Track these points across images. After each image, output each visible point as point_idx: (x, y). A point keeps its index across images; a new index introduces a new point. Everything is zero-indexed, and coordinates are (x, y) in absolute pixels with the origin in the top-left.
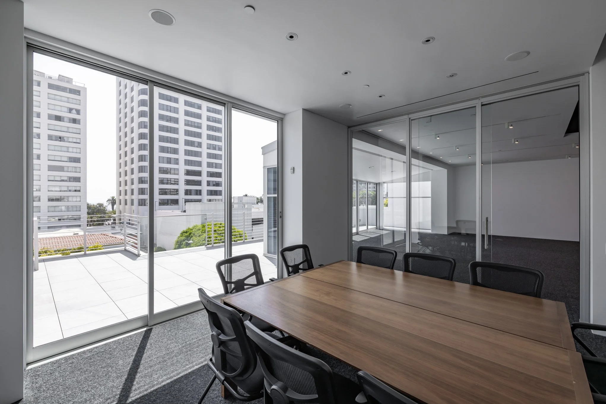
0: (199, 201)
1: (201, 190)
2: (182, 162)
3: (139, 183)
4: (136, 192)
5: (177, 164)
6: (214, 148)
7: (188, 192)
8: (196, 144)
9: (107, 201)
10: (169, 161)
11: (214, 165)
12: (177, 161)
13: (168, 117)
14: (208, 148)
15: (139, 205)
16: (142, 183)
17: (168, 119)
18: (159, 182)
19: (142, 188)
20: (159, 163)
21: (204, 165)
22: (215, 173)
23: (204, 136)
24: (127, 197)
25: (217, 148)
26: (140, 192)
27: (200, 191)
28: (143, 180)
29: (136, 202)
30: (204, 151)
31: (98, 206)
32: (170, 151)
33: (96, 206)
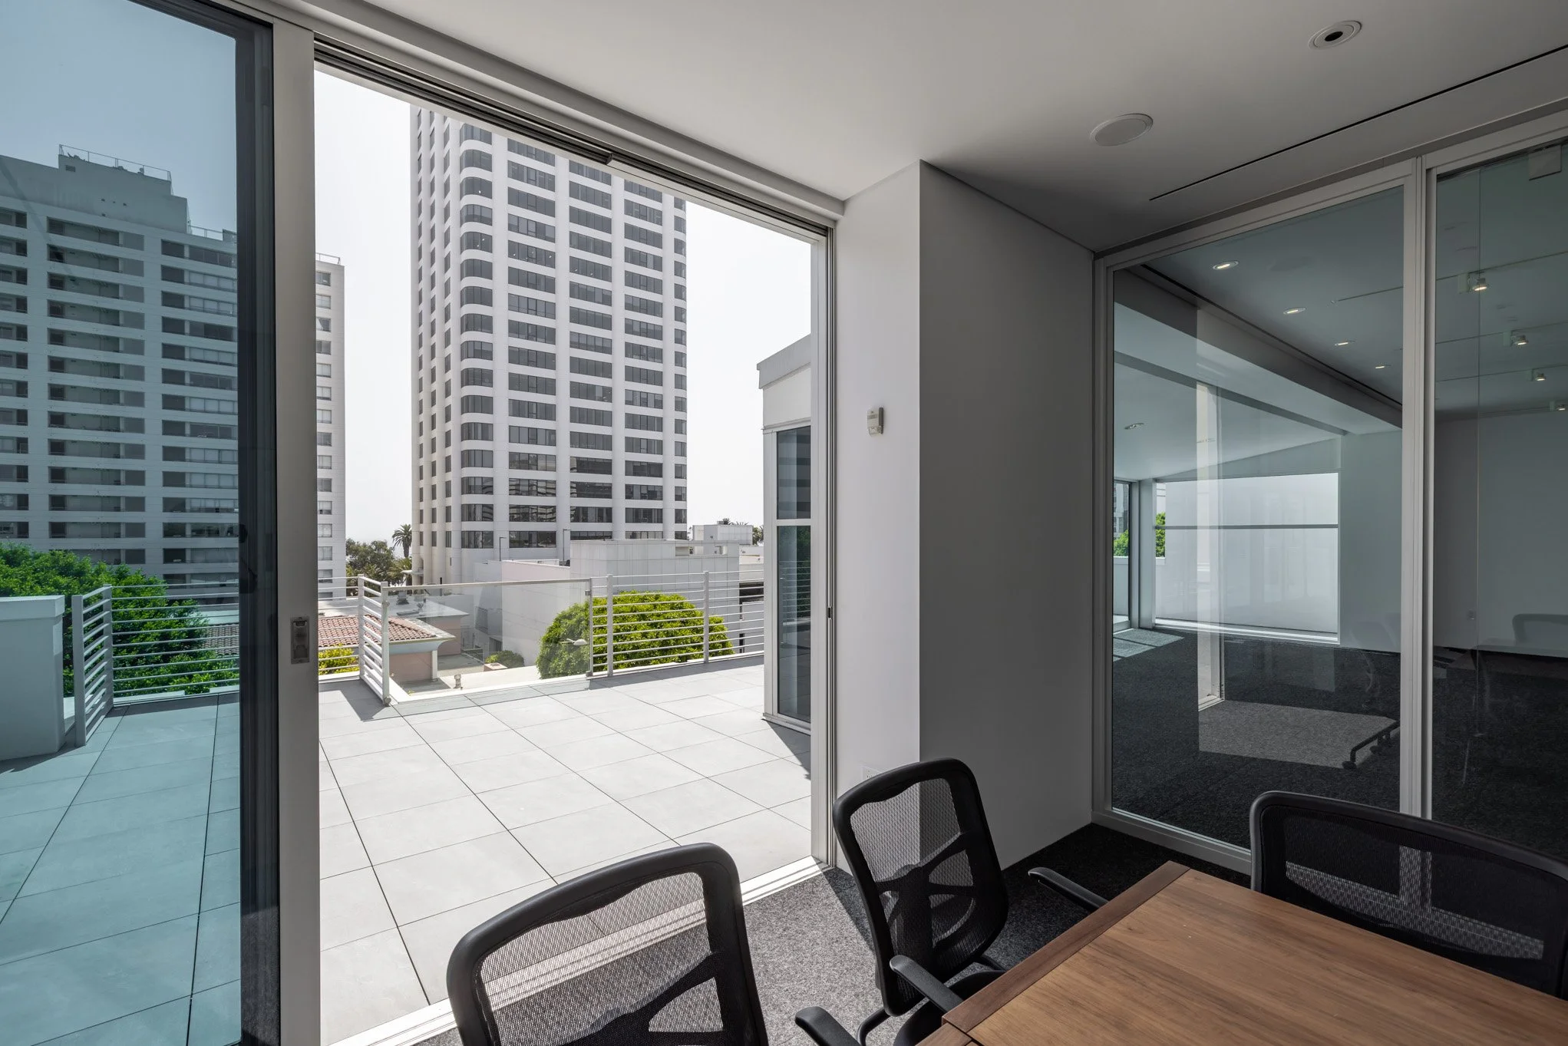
0: (607, 536)
1: (611, 508)
2: (563, 439)
3: (463, 493)
4: (456, 514)
5: (553, 443)
6: (644, 402)
7: (579, 515)
8: (599, 393)
9: (393, 537)
10: (533, 436)
11: (644, 445)
12: (552, 436)
13: (530, 328)
14: (628, 402)
15: (463, 546)
16: (470, 493)
17: (530, 332)
18: (510, 490)
19: (469, 506)
20: (510, 442)
21: (619, 444)
22: (646, 464)
23: (619, 372)
24: (436, 527)
25: (651, 401)
26: (466, 515)
27: (609, 511)
28: (473, 484)
29: (455, 539)
30: (619, 409)
31: (374, 547)
32: (535, 411)
33: (370, 547)
